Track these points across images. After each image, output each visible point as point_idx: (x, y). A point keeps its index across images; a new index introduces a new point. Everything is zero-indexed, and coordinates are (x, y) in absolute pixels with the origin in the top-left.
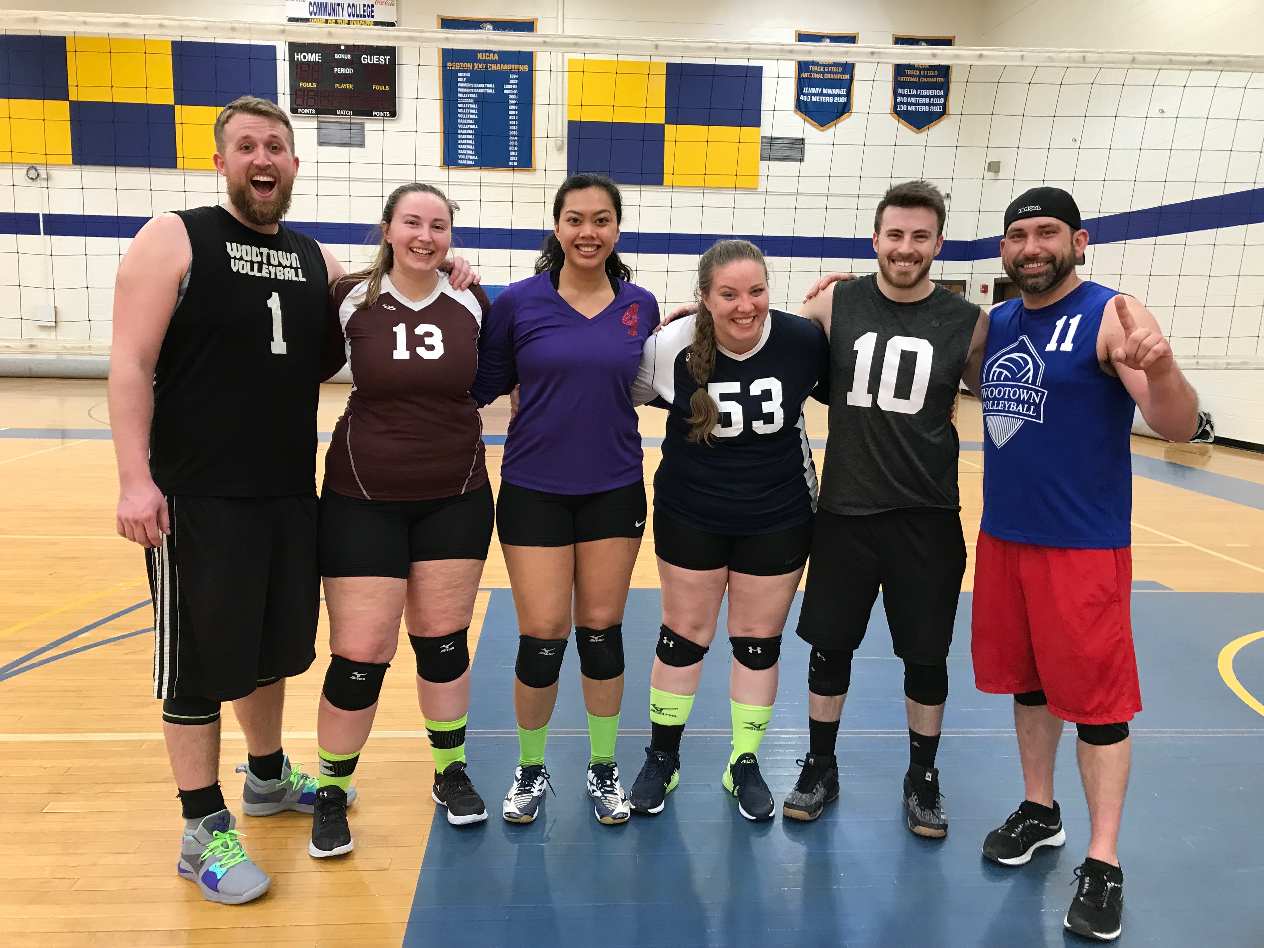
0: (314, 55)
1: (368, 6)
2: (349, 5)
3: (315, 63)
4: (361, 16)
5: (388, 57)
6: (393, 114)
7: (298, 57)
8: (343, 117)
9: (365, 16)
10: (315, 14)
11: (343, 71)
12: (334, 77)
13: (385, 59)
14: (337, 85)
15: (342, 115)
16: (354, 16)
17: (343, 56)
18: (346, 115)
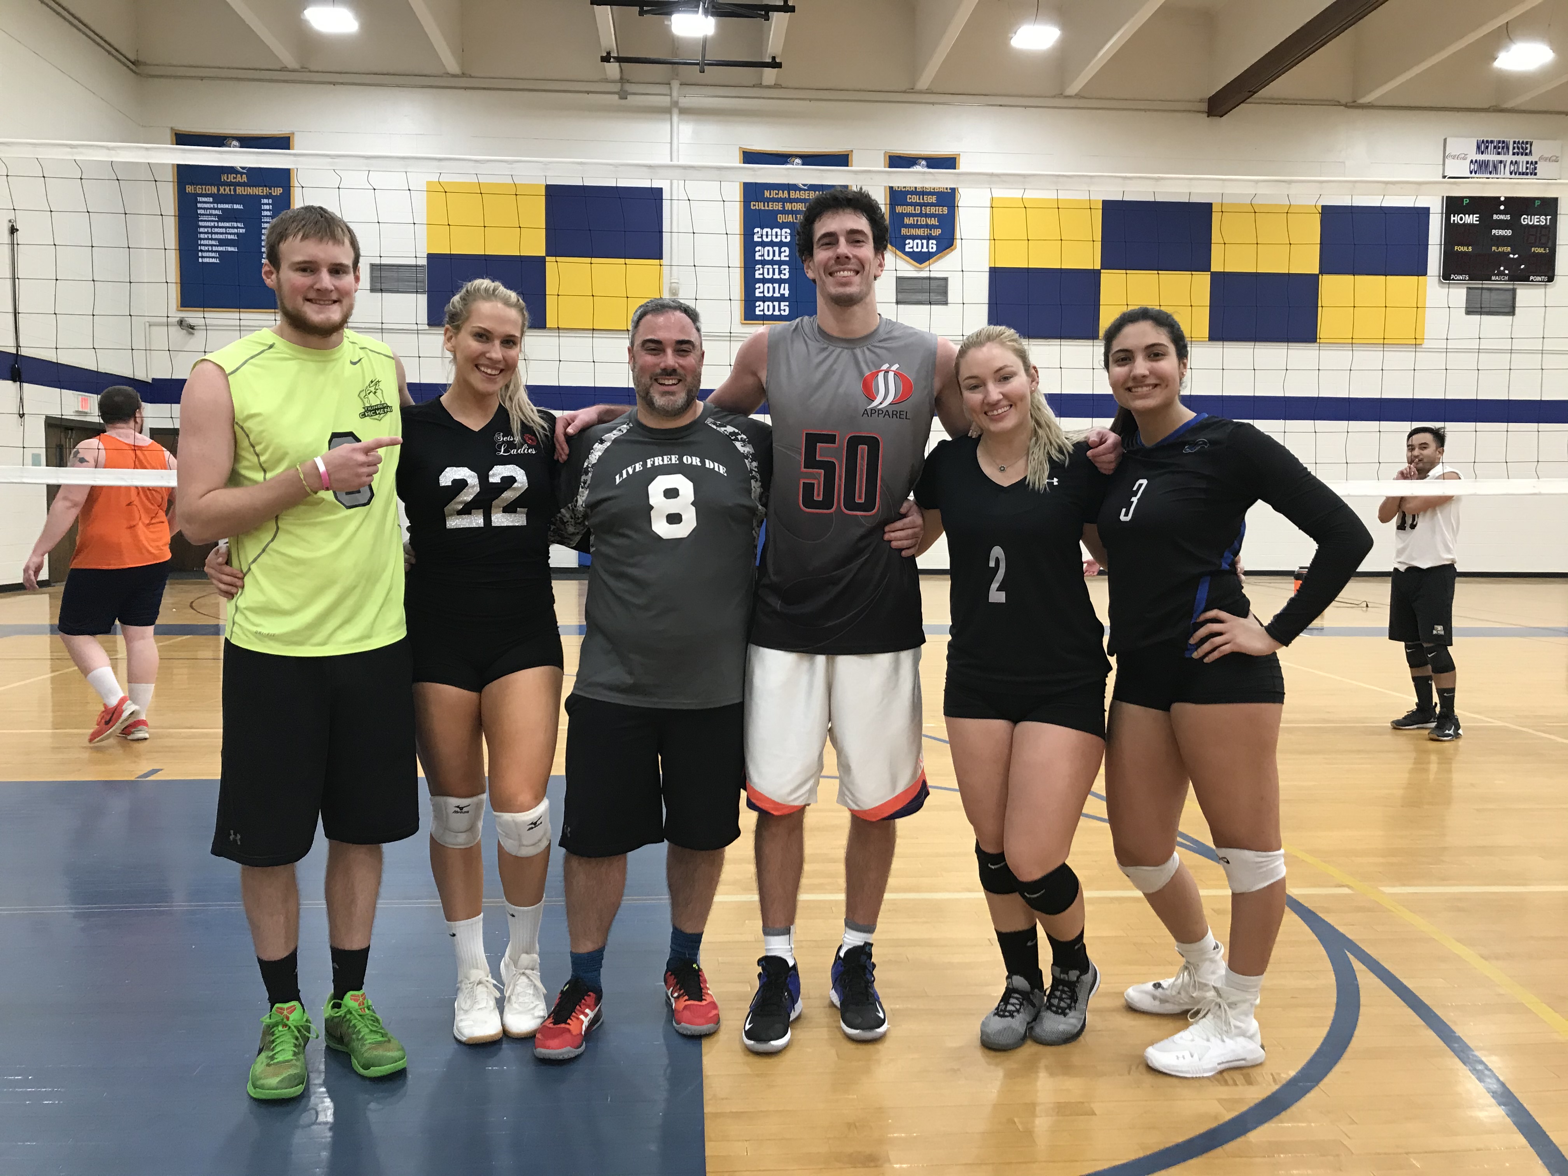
0: (1471, 216)
1: (1532, 162)
2: (1512, 162)
3: (1472, 225)
4: (1523, 174)
5: (1549, 217)
6: (1551, 279)
7: (1455, 219)
8: (1498, 283)
9: (1527, 174)
10: (1476, 173)
11: (1501, 232)
12: (1492, 239)
13: (1546, 220)
14: (1494, 248)
15: (1497, 281)
16: (1515, 174)
17: (1502, 217)
18: (1501, 281)
